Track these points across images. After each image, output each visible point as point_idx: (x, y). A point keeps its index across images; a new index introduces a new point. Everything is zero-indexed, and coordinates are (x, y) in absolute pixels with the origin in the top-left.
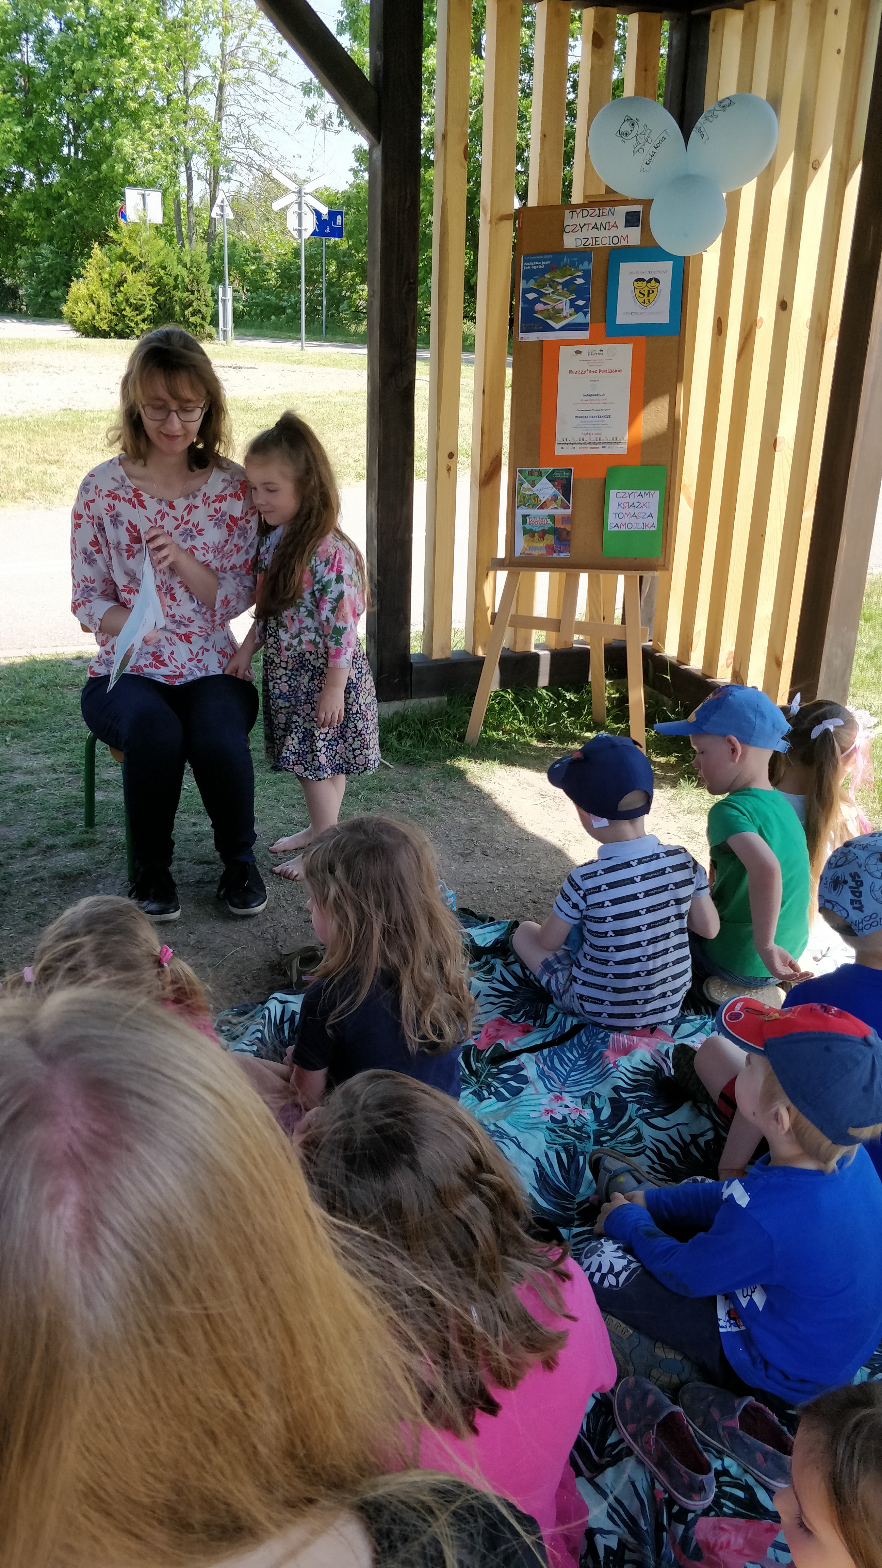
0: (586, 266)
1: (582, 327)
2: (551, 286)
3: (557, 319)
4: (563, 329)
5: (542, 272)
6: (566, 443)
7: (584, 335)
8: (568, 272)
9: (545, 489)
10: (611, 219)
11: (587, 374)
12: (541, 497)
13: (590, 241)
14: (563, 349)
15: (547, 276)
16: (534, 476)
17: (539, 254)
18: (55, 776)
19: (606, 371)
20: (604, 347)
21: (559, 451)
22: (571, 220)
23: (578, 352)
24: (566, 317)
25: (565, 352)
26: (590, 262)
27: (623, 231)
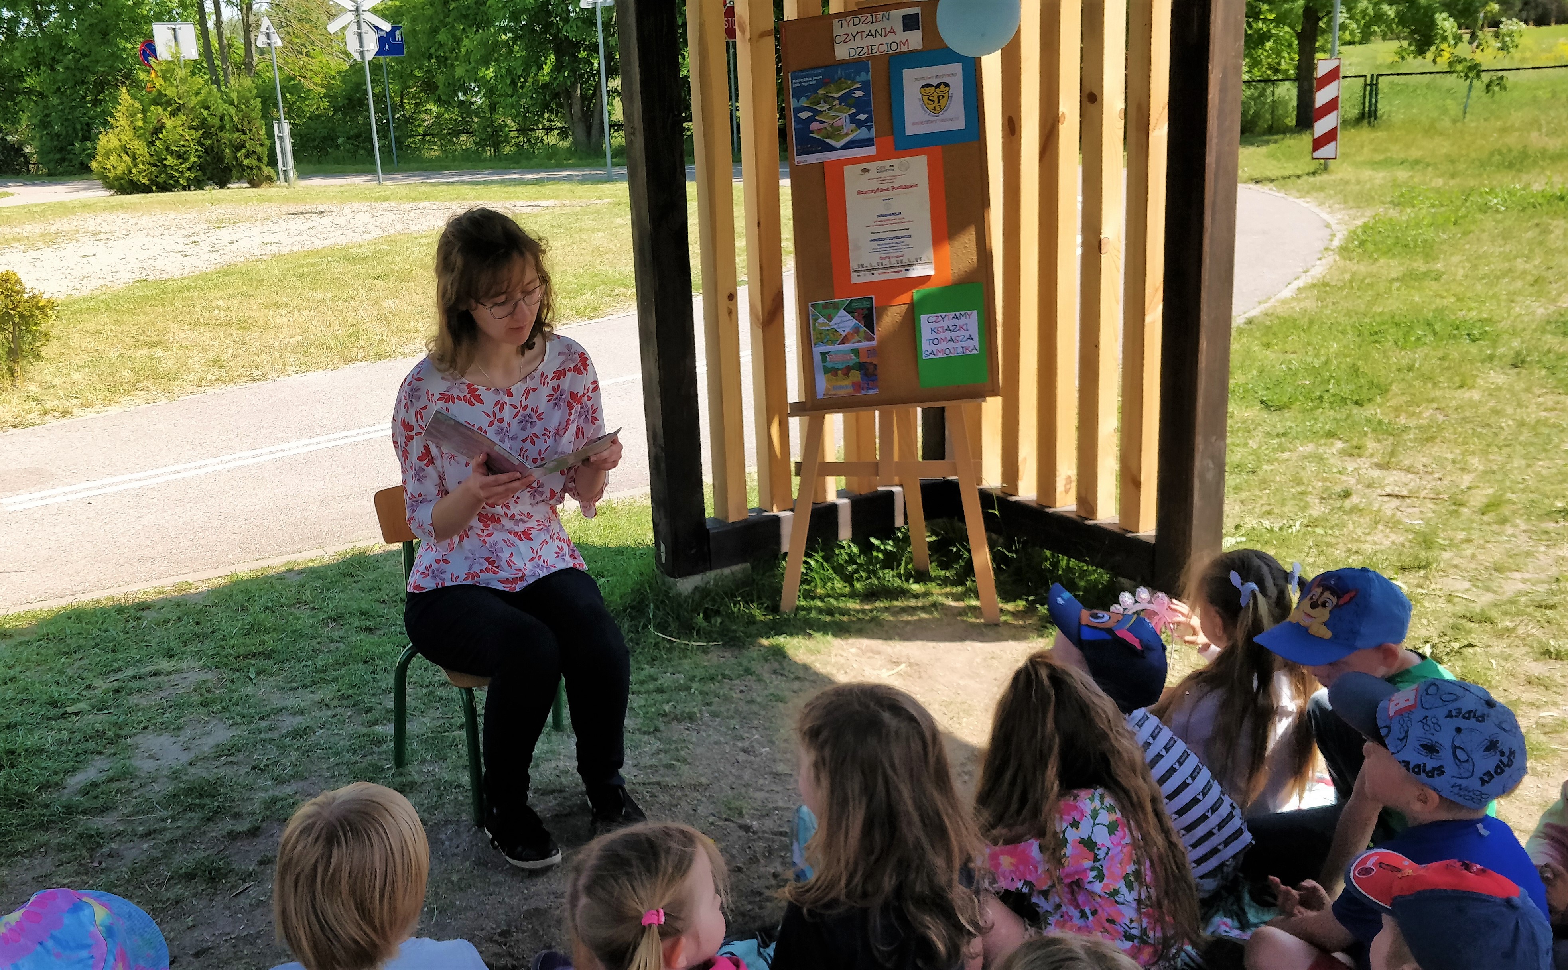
0: (863, 76)
1: (868, 142)
2: (825, 102)
3: (838, 137)
4: (846, 147)
5: (814, 88)
6: (862, 270)
7: (871, 151)
8: (845, 86)
9: (844, 322)
10: (888, 25)
11: (878, 193)
12: (840, 330)
13: (865, 50)
14: (847, 169)
15: (821, 92)
16: (829, 310)
17: (810, 69)
18: (329, 713)
19: (899, 188)
20: (895, 162)
21: (855, 279)
22: (839, 29)
23: (866, 170)
24: (847, 134)
25: (850, 172)
26: (867, 73)
27: (902, 36)
